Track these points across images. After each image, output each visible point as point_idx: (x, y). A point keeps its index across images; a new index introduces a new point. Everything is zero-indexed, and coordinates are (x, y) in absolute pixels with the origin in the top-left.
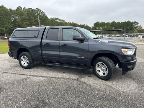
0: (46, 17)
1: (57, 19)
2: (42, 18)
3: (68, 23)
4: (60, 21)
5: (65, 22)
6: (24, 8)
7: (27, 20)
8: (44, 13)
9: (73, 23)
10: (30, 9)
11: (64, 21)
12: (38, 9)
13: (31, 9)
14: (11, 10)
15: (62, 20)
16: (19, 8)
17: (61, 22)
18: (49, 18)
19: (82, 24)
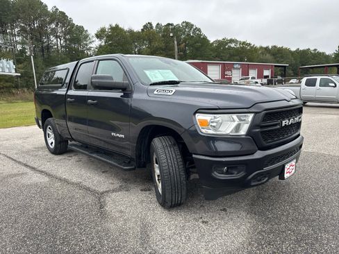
0: (205, 39)
1: (232, 41)
2: (195, 43)
3: (261, 48)
4: (238, 46)
5: (252, 47)
6: (158, 24)
7: (162, 50)
8: (200, 31)
9: (275, 46)
10: (169, 24)
11: (250, 44)
12: (187, 23)
13: (172, 25)
14: (131, 32)
15: (244, 43)
16: (148, 27)
17: (242, 48)
18: (211, 42)
19: (301, 49)
